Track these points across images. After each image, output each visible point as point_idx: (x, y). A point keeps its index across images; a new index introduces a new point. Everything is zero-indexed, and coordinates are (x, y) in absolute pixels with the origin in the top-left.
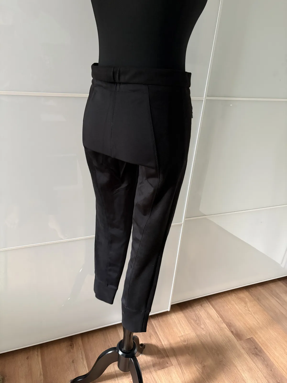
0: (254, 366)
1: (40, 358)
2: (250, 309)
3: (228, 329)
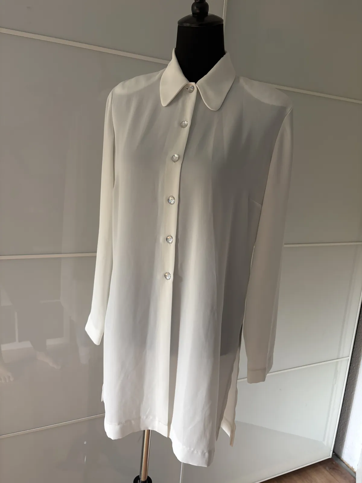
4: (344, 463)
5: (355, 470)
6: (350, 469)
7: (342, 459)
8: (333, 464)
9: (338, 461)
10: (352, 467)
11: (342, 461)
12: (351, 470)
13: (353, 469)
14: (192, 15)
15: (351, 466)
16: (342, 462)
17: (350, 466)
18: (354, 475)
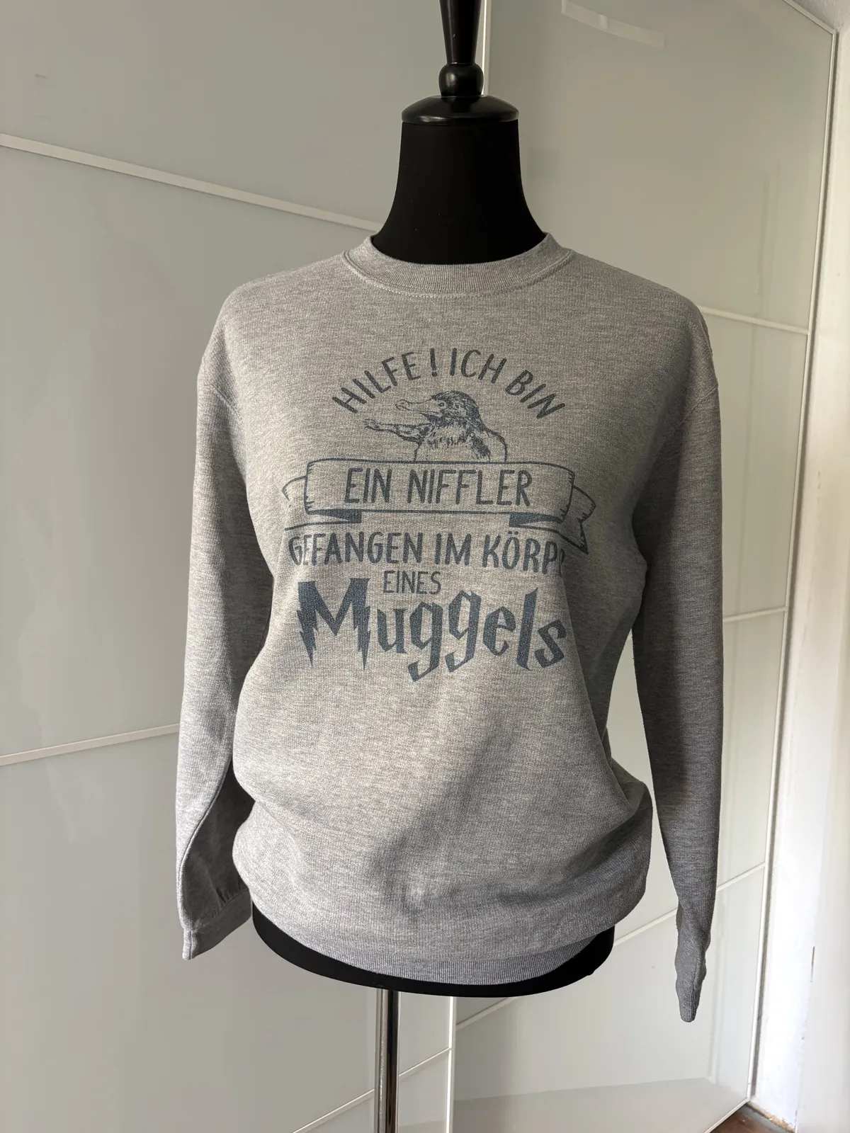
4: (763, 1115)
5: (791, 1127)
6: (780, 1126)
10: (783, 1121)
12: (783, 1128)
13: (787, 1125)
14: (440, 97)
15: (781, 1122)
17: (779, 1122)
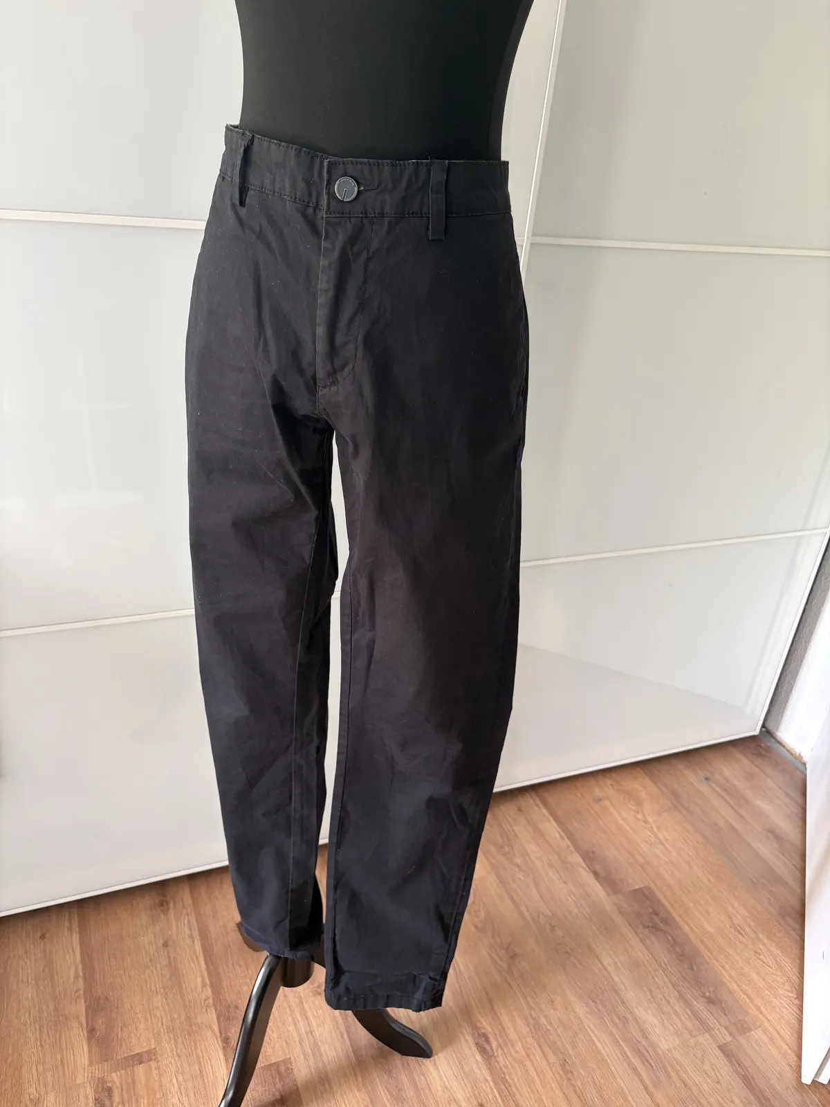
0: (646, 956)
1: (78, 936)
2: (650, 819)
3: (586, 868)
4: (784, 747)
5: (806, 758)
6: (796, 757)
7: (780, 740)
8: (761, 747)
9: (771, 743)
10: (800, 755)
11: (780, 743)
12: (797, 759)
13: (802, 757)
15: (798, 752)
16: (778, 745)
17: (796, 754)
18: (801, 767)
